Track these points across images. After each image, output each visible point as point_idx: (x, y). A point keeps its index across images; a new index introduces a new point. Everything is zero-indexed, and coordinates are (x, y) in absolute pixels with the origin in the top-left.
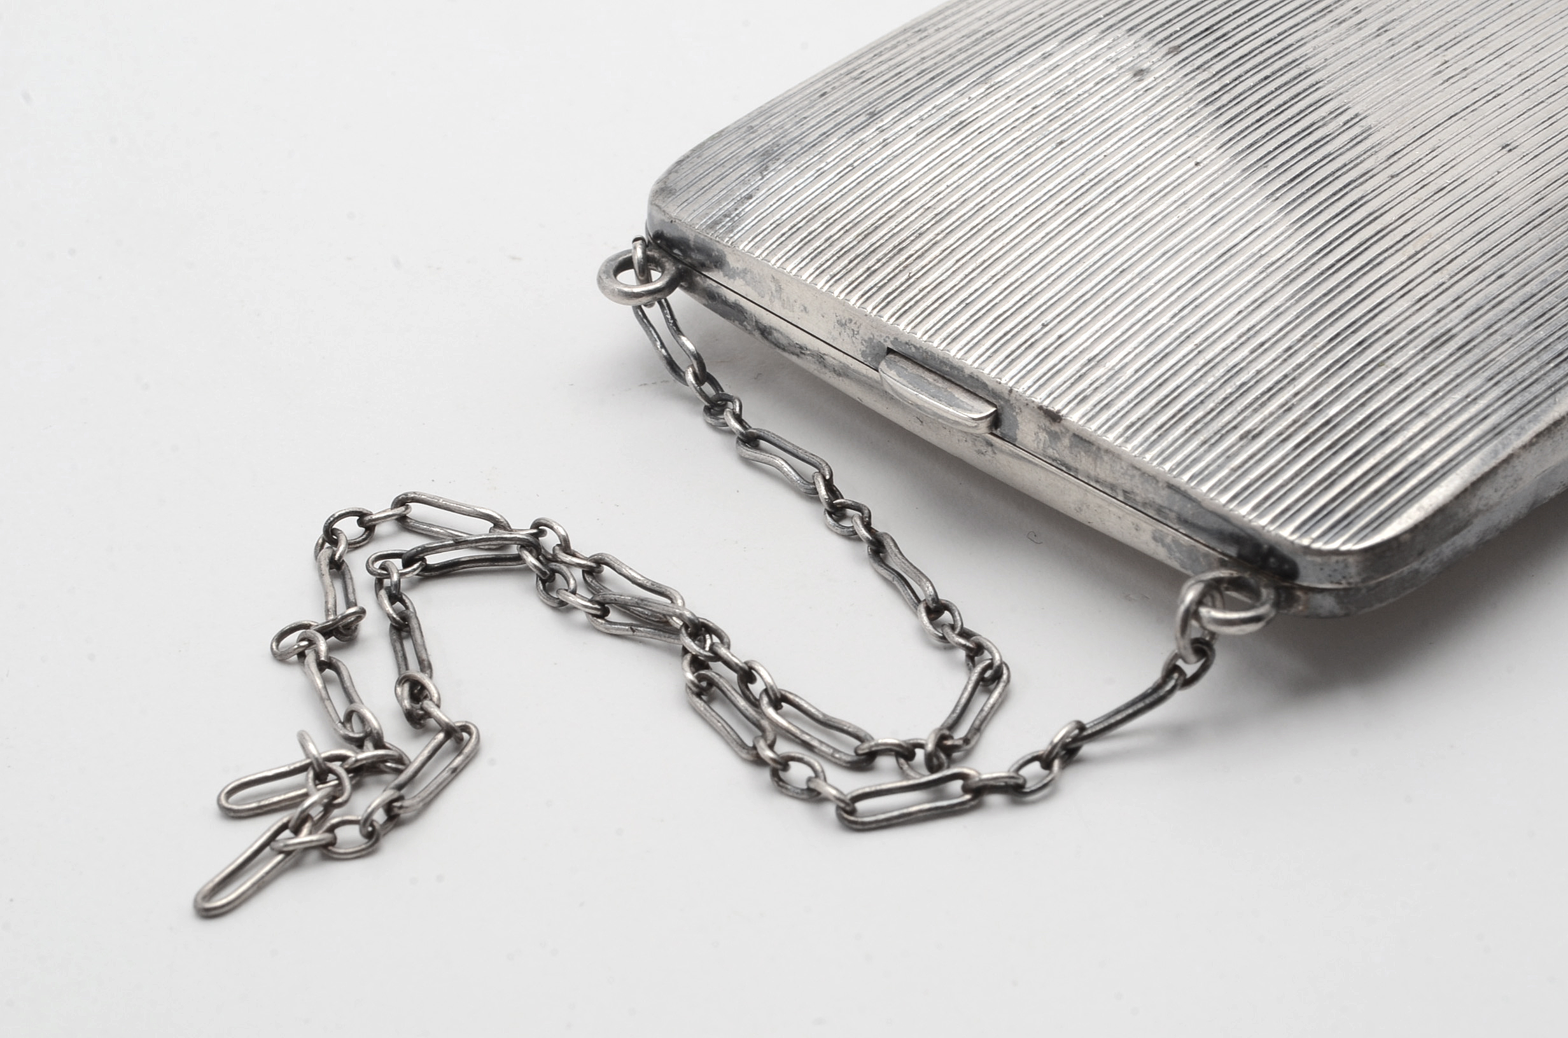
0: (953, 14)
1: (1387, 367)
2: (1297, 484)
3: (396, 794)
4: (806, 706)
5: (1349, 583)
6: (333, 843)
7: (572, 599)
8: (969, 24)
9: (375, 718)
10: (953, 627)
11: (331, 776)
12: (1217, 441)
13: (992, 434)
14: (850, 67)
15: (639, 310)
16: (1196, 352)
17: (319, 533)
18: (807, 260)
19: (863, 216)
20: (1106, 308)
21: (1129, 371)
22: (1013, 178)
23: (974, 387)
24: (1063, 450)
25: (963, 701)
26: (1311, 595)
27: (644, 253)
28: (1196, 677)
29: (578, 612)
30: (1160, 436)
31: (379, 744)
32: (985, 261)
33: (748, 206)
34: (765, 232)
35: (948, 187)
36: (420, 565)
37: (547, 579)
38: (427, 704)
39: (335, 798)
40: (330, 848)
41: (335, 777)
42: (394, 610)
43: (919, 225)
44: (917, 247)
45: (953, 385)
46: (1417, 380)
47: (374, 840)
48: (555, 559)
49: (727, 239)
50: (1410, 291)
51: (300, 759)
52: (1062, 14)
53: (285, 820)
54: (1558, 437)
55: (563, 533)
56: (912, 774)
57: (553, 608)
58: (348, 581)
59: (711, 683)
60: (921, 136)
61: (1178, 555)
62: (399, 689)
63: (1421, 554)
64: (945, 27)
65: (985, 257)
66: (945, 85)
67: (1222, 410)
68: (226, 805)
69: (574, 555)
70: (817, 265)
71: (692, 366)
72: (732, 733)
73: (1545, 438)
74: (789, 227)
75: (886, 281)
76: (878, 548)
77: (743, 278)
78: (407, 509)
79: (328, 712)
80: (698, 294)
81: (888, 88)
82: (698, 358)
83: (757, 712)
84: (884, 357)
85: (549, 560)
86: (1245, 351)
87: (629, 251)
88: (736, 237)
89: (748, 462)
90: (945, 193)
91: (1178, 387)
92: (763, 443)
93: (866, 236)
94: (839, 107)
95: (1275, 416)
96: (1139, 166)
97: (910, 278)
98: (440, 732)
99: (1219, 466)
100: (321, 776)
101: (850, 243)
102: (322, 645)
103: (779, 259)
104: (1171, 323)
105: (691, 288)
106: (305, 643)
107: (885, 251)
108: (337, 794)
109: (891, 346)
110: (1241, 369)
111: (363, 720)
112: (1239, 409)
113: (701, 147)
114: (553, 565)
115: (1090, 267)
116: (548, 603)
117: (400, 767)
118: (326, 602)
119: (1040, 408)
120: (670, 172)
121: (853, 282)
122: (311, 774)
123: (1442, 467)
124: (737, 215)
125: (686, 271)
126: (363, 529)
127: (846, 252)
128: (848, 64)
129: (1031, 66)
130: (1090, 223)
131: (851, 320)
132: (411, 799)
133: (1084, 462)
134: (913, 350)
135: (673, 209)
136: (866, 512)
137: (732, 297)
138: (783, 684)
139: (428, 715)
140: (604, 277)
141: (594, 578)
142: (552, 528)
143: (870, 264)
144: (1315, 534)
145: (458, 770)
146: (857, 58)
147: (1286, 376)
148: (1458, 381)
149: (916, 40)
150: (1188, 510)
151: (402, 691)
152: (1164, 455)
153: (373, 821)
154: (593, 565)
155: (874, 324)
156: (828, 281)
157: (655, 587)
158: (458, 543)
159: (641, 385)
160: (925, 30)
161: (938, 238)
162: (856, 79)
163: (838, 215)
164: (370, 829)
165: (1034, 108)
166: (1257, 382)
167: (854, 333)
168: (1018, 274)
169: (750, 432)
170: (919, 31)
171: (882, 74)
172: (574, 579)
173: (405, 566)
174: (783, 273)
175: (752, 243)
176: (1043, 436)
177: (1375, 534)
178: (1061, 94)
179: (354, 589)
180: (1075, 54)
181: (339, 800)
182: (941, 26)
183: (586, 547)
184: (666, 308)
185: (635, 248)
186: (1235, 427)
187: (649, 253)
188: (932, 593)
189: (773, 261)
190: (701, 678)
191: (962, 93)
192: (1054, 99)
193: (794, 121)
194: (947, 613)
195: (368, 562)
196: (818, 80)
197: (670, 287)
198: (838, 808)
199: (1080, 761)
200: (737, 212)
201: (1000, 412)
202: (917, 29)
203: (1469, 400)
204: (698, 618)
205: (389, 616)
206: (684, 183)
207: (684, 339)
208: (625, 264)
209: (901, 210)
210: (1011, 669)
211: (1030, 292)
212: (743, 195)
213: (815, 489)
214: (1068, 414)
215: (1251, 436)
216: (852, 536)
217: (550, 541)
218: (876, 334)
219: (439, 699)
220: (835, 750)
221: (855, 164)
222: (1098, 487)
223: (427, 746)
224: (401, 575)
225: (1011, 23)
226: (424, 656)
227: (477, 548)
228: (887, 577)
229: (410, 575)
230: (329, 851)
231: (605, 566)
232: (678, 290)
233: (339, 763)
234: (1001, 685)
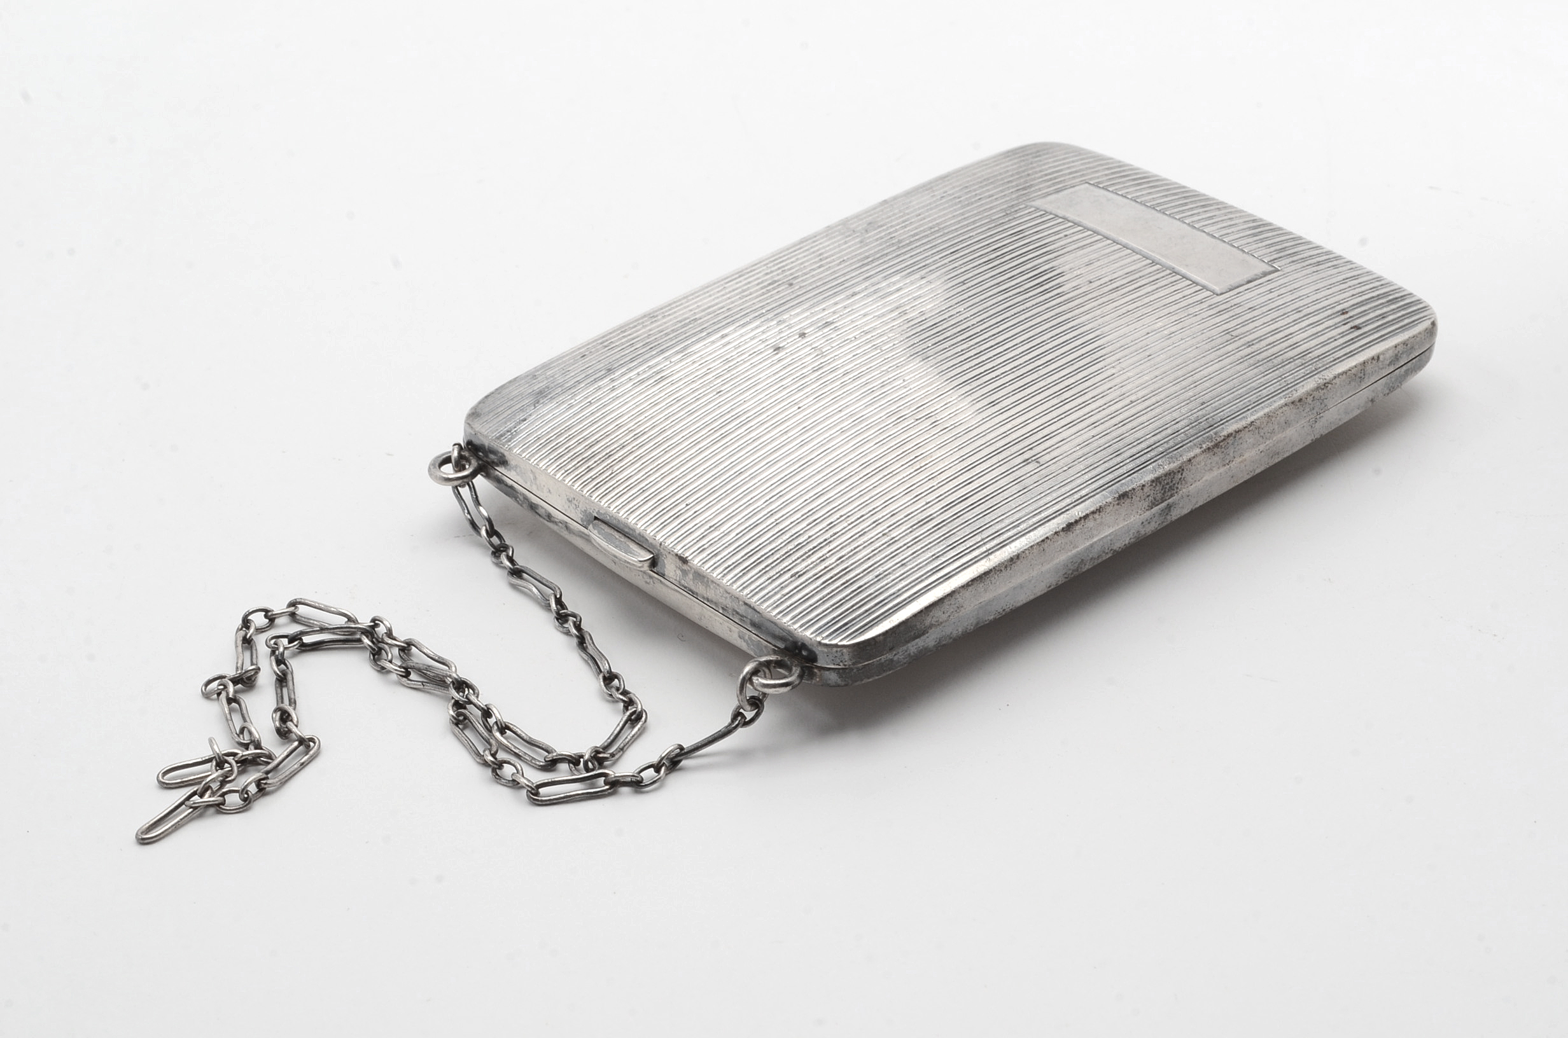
0: (677, 306)
1: (888, 536)
2: (820, 605)
3: (265, 776)
4: (519, 732)
5: (845, 665)
6: (223, 803)
7: (388, 665)
8: (683, 314)
9: (258, 733)
10: (618, 689)
11: (226, 765)
12: (776, 578)
13: (652, 571)
14: (604, 339)
15: (456, 488)
16: (775, 524)
17: (240, 622)
18: (552, 461)
19: (591, 434)
20: (726, 495)
21: (733, 534)
22: (686, 413)
23: (641, 541)
24: (689, 582)
25: (616, 732)
26: (822, 672)
27: (459, 453)
28: (752, 720)
29: (392, 674)
30: (743, 574)
31: (258, 746)
32: (659, 464)
33: (523, 426)
34: (530, 443)
35: (646, 417)
36: (299, 643)
37: (376, 654)
38: (289, 724)
39: (227, 777)
40: (221, 806)
41: (229, 766)
42: (278, 669)
43: (624, 440)
44: (619, 455)
45: (630, 540)
46: (905, 545)
47: (247, 802)
48: (383, 642)
49: (506, 446)
50: (912, 490)
51: (208, 754)
52: (741, 309)
53: (195, 789)
54: (988, 581)
55: (389, 626)
56: (575, 772)
57: (378, 671)
58: (254, 652)
59: (466, 718)
60: (636, 385)
61: (752, 647)
62: (274, 715)
63: (891, 649)
64: (669, 315)
65: (659, 462)
66: (658, 352)
67: (784, 559)
68: (162, 780)
69: (395, 639)
70: (558, 464)
71: (485, 526)
72: (473, 747)
73: (978, 582)
74: (545, 439)
75: (597, 475)
76: (582, 641)
77: (515, 471)
78: (295, 609)
79: (230, 727)
80: (492, 480)
81: (623, 354)
82: (489, 521)
83: (489, 735)
84: (592, 522)
85: (380, 642)
86: (804, 524)
87: (450, 452)
88: (512, 445)
89: (514, 587)
90: (642, 422)
91: (760, 545)
92: (525, 575)
93: (591, 447)
94: (590, 364)
95: (815, 563)
96: (764, 408)
97: (612, 473)
98: (297, 740)
99: (775, 593)
100: (220, 764)
101: (580, 450)
102: (231, 688)
103: (536, 459)
104: (763, 506)
105: (488, 476)
106: (222, 687)
107: (600, 456)
108: (228, 775)
109: (596, 516)
110: (800, 535)
111: (250, 733)
112: (794, 559)
113: (503, 387)
114: (381, 645)
115: (722, 470)
116: (375, 668)
117: (269, 761)
118: (237, 663)
119: (677, 555)
120: (480, 403)
121: (578, 475)
122: (214, 763)
123: (909, 597)
124: (515, 431)
125: (484, 466)
126: (267, 620)
127: (577, 456)
128: (603, 337)
129: (713, 342)
130: (727, 442)
131: (574, 499)
132: (273, 780)
133: (700, 589)
134: (608, 518)
135: (477, 426)
136: (579, 618)
137: (510, 482)
138: (507, 719)
139: (290, 731)
140: (432, 467)
141: (405, 653)
142: (382, 622)
143: (590, 464)
144: (824, 635)
145: (305, 764)
146: (611, 333)
147: (826, 540)
148: (929, 546)
149: (649, 322)
150: (756, 618)
151: (276, 716)
152: (744, 585)
153: (247, 791)
154: (405, 645)
155: (587, 501)
156: (563, 474)
157: (440, 660)
158: (323, 630)
159: (455, 537)
160: (657, 316)
161: (633, 450)
162: (606, 347)
163: (576, 433)
164: (246, 796)
165: (708, 370)
166: (808, 543)
167: (577, 507)
168: (677, 473)
169: (517, 568)
170: (653, 316)
171: (622, 344)
172: (391, 653)
173: (289, 643)
174: (537, 468)
175: (521, 449)
176: (679, 572)
177: (861, 636)
178: (728, 361)
179: (257, 657)
180: (742, 336)
181: (230, 779)
182: (666, 314)
183: (402, 634)
184: (473, 489)
185: (453, 450)
186: (789, 570)
187: (463, 453)
188: (608, 668)
189: (532, 460)
190: (459, 714)
191: (666, 359)
192: (722, 364)
193: (561, 373)
194: (616, 680)
195: (267, 640)
196: (583, 347)
197: (474, 475)
198: (528, 791)
199: (680, 769)
200: (516, 429)
201: (656, 557)
202: (652, 316)
203: (934, 557)
204: (461, 678)
205: (275, 672)
206: (487, 410)
207: (481, 508)
208: (447, 460)
209: (614, 431)
210: (648, 715)
211: (683, 484)
212: (521, 419)
213: (549, 604)
214: (691, 559)
215: (798, 575)
216: (568, 633)
217: (381, 630)
218: (588, 507)
219: (298, 722)
220: (533, 758)
221: (592, 401)
222: (708, 604)
223: (287, 749)
224: (285, 648)
225: (709, 314)
226: (292, 697)
227: (334, 633)
228: (585, 658)
229: (292, 649)
230: (221, 808)
231: (413, 647)
232: (479, 476)
233: (232, 758)
234: (641, 723)
